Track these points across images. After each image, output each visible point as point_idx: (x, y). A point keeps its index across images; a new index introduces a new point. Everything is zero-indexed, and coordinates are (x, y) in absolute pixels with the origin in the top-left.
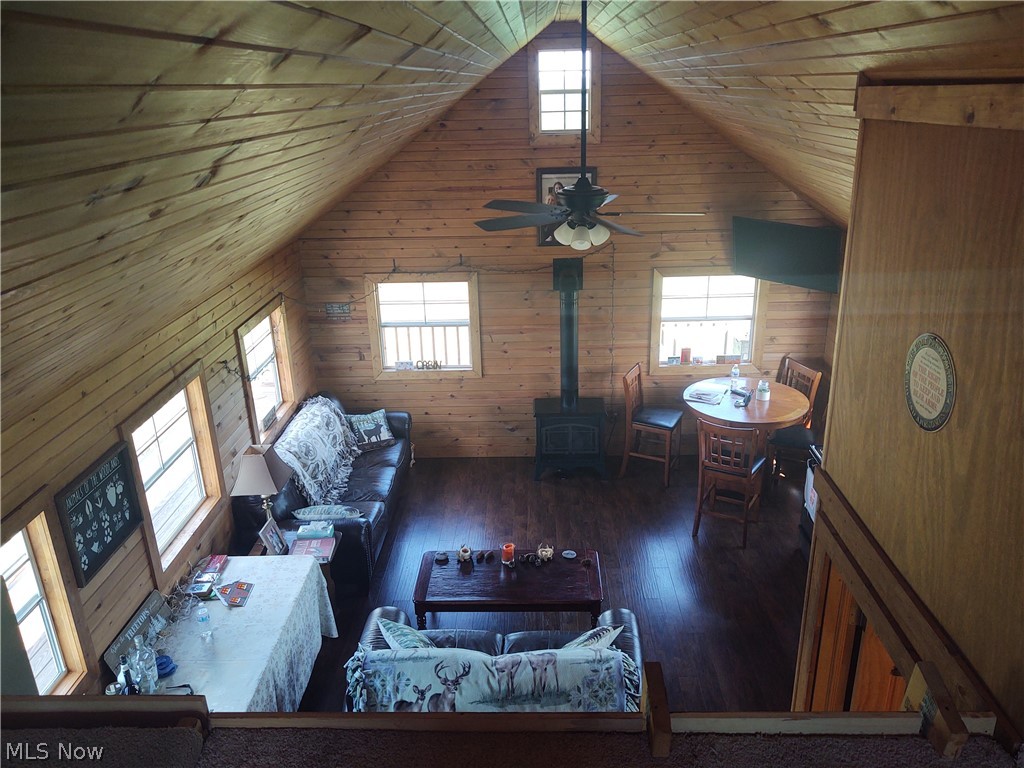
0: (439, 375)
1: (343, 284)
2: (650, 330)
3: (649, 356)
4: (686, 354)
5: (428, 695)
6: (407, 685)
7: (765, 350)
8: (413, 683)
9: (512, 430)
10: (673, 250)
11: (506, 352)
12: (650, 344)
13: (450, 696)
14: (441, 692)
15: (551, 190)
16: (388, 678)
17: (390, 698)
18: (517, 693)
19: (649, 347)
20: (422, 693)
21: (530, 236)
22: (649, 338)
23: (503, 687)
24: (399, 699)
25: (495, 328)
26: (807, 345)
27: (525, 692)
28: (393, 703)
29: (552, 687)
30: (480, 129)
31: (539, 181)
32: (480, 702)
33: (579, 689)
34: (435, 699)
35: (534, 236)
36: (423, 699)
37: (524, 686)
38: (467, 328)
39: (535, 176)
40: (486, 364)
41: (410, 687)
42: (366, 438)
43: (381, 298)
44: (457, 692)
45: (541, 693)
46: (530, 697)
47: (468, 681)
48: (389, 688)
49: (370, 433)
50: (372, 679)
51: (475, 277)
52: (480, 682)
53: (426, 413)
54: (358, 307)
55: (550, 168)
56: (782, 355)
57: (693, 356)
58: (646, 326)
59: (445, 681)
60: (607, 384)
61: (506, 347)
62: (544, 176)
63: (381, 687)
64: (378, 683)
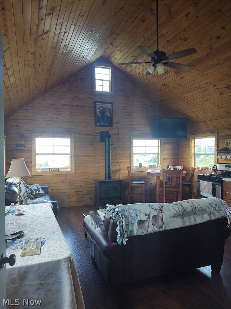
0: (58, 173)
1: (23, 137)
2: (130, 156)
3: (130, 165)
4: (141, 164)
5: (151, 216)
6: (141, 213)
7: (163, 163)
8: (142, 212)
9: (85, 195)
10: (136, 130)
11: (83, 164)
12: (130, 161)
13: (160, 215)
14: (156, 214)
15: (99, 108)
16: (131, 211)
17: (134, 219)
18: (187, 211)
19: (130, 162)
20: (148, 215)
21: (93, 123)
22: (130, 159)
23: (180, 209)
24: (139, 219)
25: (80, 155)
26: (174, 161)
27: (190, 211)
28: (137, 221)
29: (198, 208)
30: (77, 87)
31: (95, 105)
32: (173, 217)
33: (208, 207)
34: (155, 218)
35: (94, 123)
36: (149, 218)
37: (188, 209)
38: (69, 156)
39: (94, 103)
40: (76, 169)
41: (142, 214)
42: (34, 192)
43: (37, 144)
44: (163, 213)
45: (196, 210)
46: (192, 212)
47: (165, 208)
48: (133, 215)
49: (36, 190)
50: (124, 212)
51: (73, 136)
52: (170, 209)
53: (52, 189)
54: (28, 146)
55: (99, 102)
56: (168, 165)
57: (143, 165)
58: (129, 155)
59: (156, 210)
60: (117, 175)
61: (83, 162)
62: (97, 104)
63: (129, 215)
64: (127, 214)
